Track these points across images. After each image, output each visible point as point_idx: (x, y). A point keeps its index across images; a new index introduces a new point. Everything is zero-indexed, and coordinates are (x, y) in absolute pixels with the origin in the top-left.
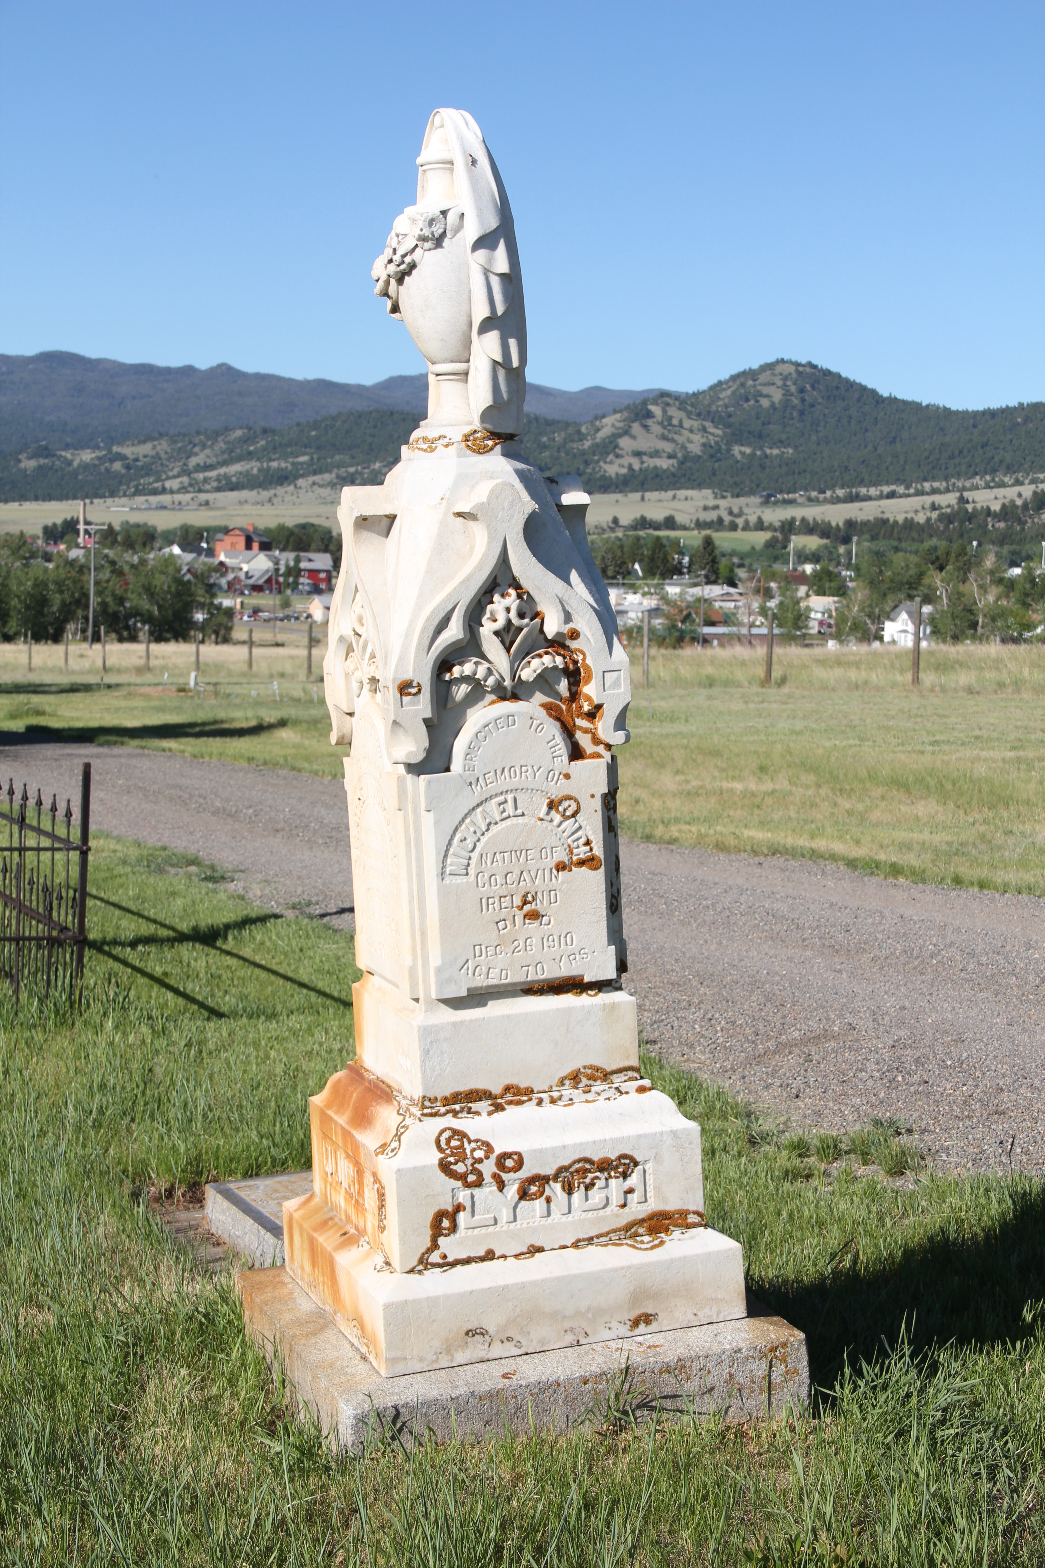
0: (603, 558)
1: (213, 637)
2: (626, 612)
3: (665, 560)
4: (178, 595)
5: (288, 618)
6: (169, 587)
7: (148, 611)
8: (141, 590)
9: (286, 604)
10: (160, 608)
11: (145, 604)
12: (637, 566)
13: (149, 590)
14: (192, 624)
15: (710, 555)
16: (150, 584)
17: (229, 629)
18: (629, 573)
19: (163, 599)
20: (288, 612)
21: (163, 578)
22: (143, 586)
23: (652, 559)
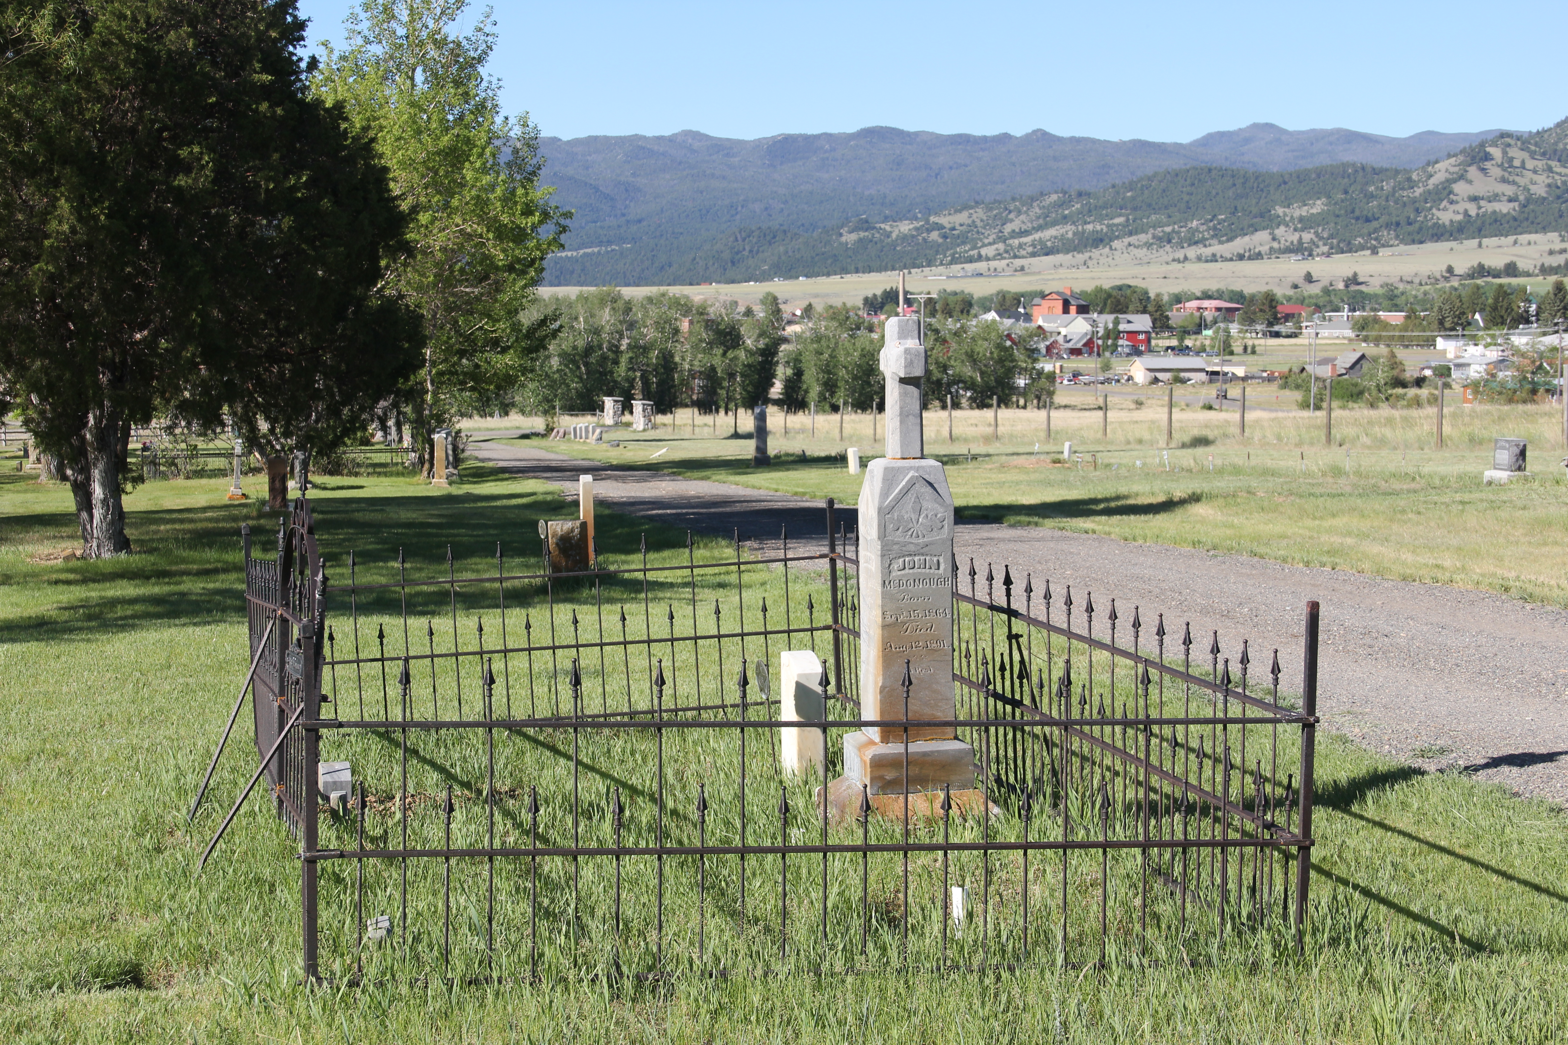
0: (1440, 309)
1: (1035, 402)
2: (1469, 365)
3: (1509, 309)
4: (1001, 361)
5: (1108, 381)
6: (991, 353)
7: (971, 377)
8: (964, 357)
9: (1106, 367)
10: (982, 373)
11: (967, 371)
12: (1477, 316)
13: (972, 358)
14: (1014, 389)
15: (1561, 301)
16: (972, 352)
17: (1051, 394)
18: (1469, 324)
19: (985, 366)
20: (1108, 375)
21: (986, 344)
22: (966, 353)
23: (1495, 308)
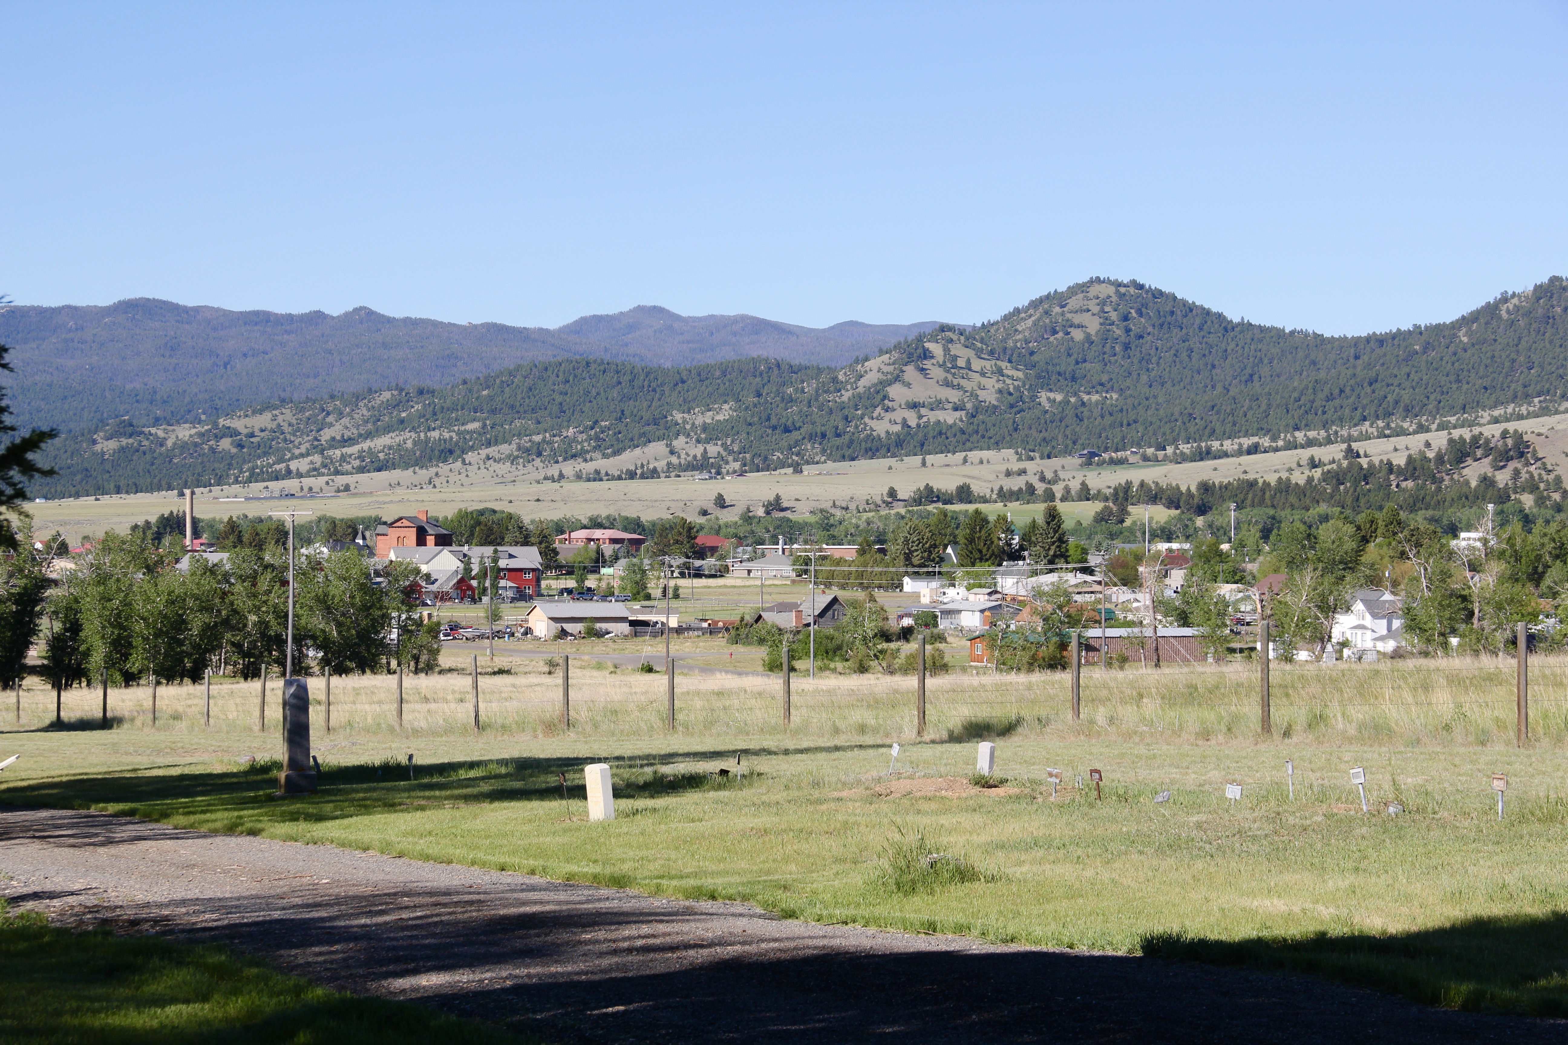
0: (906, 540)
1: (412, 663)
2: (959, 612)
3: (989, 541)
4: (366, 608)
5: (498, 635)
6: (352, 597)
7: (323, 631)
8: (312, 603)
9: (495, 616)
10: (339, 625)
11: (317, 622)
12: (949, 550)
13: (324, 603)
14: (382, 647)
15: (1056, 532)
16: (326, 595)
17: (435, 653)
18: (942, 560)
19: (343, 615)
20: (499, 626)
21: (343, 585)
22: (318, 599)
23: (971, 540)
